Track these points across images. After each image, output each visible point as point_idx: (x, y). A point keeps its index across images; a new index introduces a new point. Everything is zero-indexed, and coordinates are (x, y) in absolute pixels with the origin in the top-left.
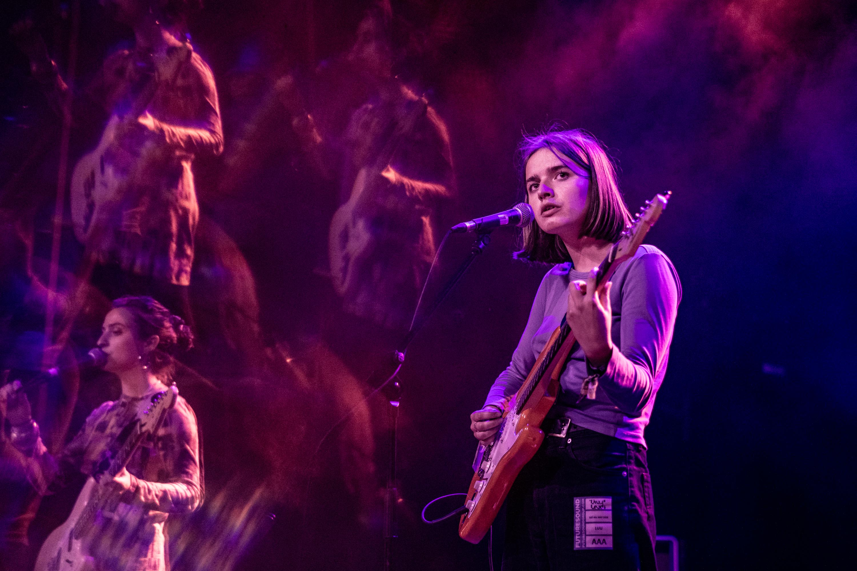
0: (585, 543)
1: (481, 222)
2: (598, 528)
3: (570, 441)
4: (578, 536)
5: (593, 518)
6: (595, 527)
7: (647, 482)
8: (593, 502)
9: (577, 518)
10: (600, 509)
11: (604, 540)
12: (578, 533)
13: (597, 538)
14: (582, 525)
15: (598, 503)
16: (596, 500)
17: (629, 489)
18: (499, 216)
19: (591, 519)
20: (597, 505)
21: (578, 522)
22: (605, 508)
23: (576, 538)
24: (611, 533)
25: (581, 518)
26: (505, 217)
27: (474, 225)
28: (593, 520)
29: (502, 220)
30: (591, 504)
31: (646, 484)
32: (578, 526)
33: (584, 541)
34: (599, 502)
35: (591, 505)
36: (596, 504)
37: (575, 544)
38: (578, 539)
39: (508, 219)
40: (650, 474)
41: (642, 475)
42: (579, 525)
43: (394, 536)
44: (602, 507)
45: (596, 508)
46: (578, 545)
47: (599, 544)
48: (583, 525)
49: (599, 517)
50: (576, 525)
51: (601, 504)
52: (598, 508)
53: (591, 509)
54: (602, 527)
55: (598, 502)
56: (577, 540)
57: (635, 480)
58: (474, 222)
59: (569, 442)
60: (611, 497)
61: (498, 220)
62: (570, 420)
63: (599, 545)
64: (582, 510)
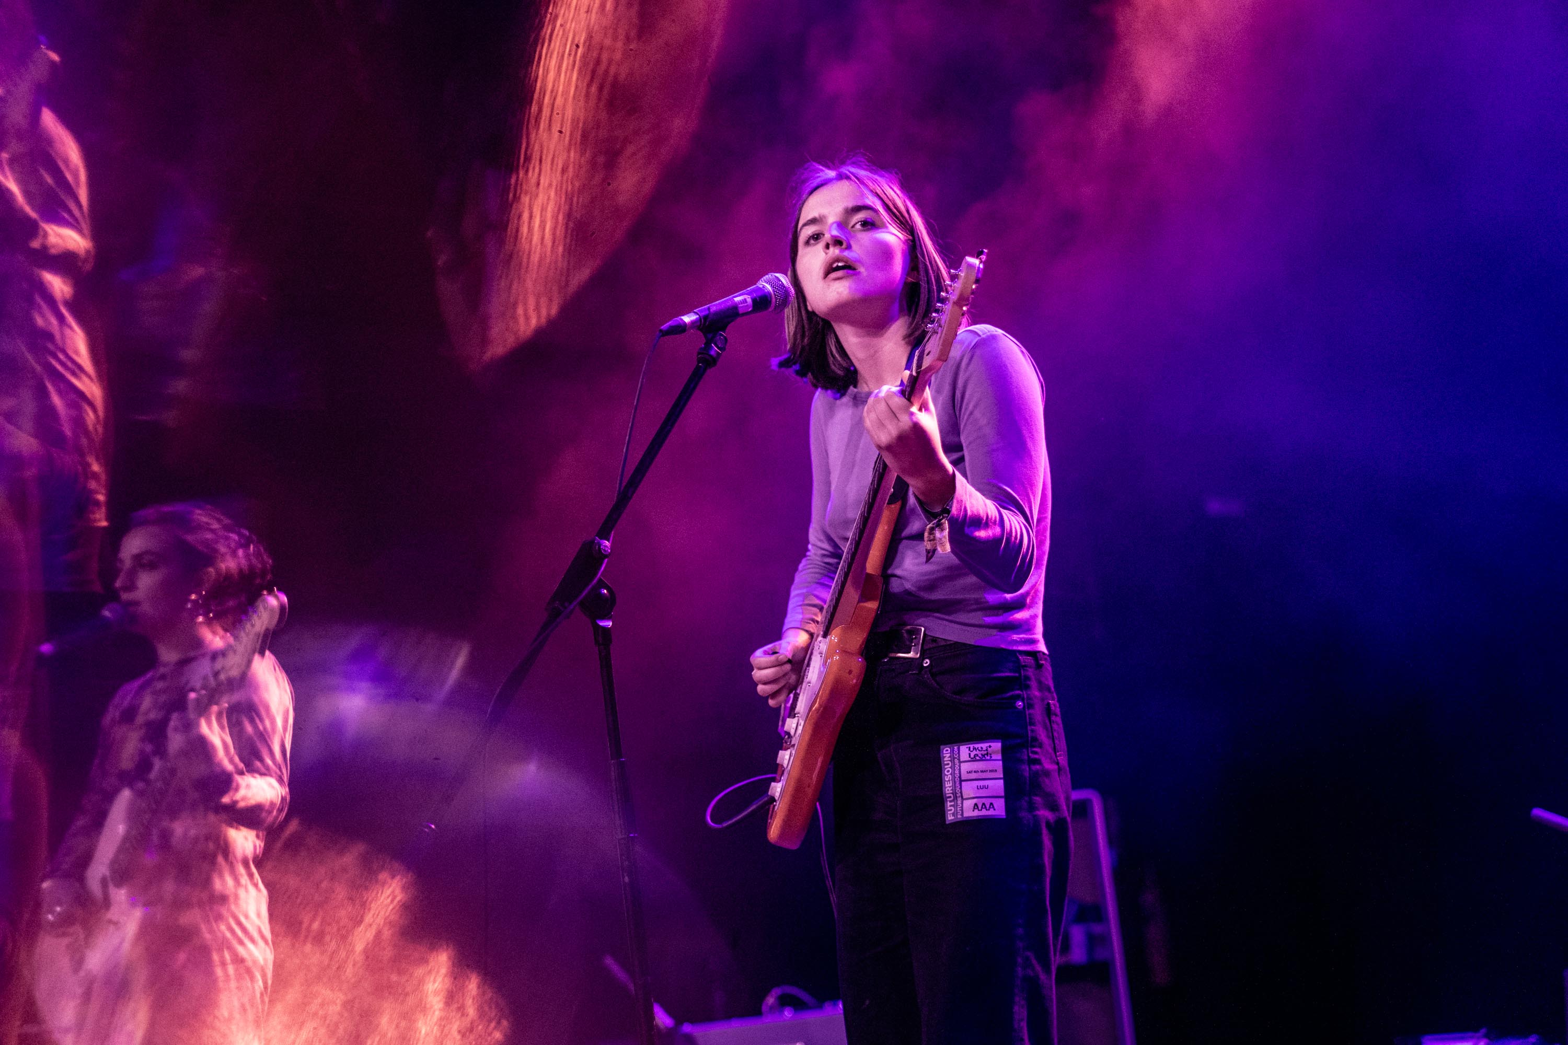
0: (962, 810)
1: (707, 312)
2: (982, 787)
3: (927, 663)
4: (950, 801)
5: (973, 773)
6: (977, 786)
7: (1056, 715)
8: (972, 749)
9: (947, 775)
10: (984, 758)
11: (991, 804)
12: (950, 797)
13: (980, 802)
14: (955, 785)
15: (979, 750)
16: (976, 746)
17: (1029, 727)
18: (737, 299)
19: (970, 774)
20: (978, 752)
21: (949, 780)
22: (991, 757)
23: (948, 806)
24: (1003, 794)
25: (953, 774)
26: (745, 299)
27: (697, 318)
28: (973, 776)
29: (741, 305)
30: (970, 752)
31: (1053, 718)
32: (950, 787)
33: (960, 809)
34: (982, 748)
35: (970, 754)
36: (976, 751)
37: (948, 814)
38: (951, 806)
39: (751, 303)
40: (1059, 701)
41: (1049, 704)
42: (951, 785)
43: (631, 835)
44: (984, 757)
45: (978, 758)
46: (951, 815)
47: (984, 810)
48: (958, 784)
49: (982, 772)
50: (947, 786)
51: (984, 751)
52: (980, 757)
53: (970, 759)
54: (988, 786)
55: (980, 748)
56: (949, 808)
57: (1037, 713)
58: (696, 313)
59: (925, 665)
60: (1000, 741)
61: (735, 307)
62: (923, 629)
63: (984, 812)
64: (954, 762)
